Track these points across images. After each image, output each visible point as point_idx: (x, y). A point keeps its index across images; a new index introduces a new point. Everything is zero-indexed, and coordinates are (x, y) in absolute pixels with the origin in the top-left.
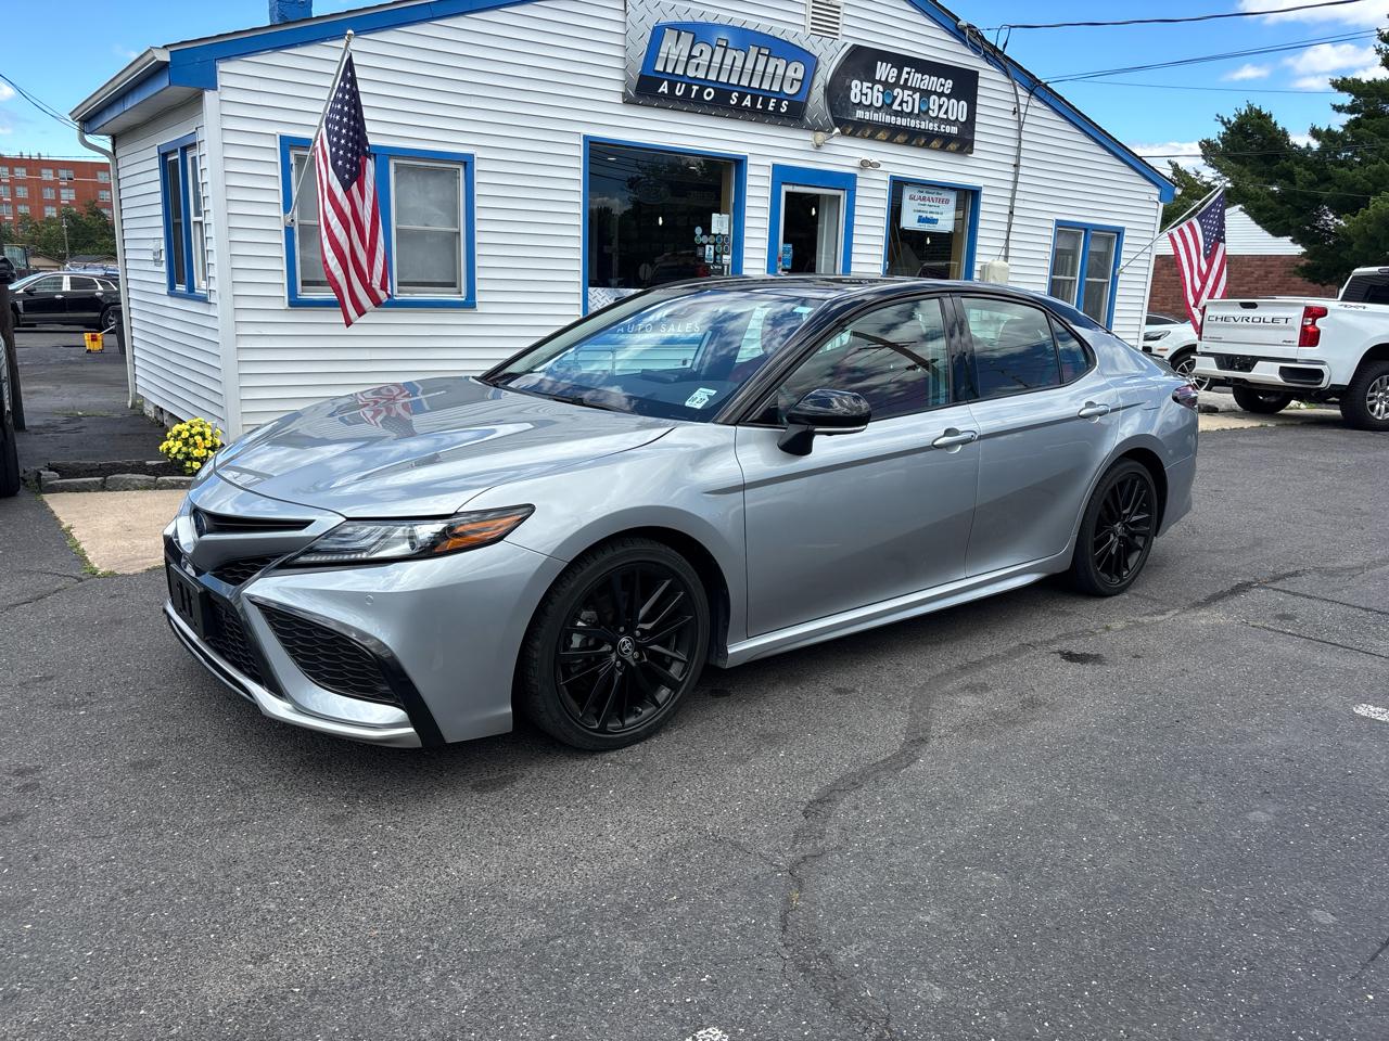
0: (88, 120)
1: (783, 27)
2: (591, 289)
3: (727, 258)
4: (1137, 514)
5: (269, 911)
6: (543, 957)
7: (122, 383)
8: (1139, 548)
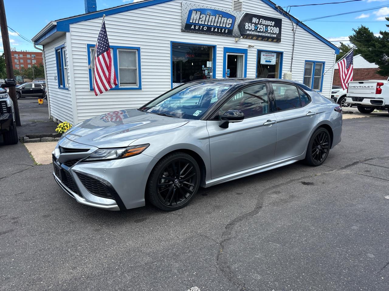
0: (36, 41)
1: (226, 9)
2: (173, 84)
3: (211, 74)
4: (325, 143)
5: (77, 255)
6: (151, 268)
7: (47, 113)
8: (325, 152)
